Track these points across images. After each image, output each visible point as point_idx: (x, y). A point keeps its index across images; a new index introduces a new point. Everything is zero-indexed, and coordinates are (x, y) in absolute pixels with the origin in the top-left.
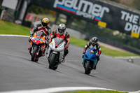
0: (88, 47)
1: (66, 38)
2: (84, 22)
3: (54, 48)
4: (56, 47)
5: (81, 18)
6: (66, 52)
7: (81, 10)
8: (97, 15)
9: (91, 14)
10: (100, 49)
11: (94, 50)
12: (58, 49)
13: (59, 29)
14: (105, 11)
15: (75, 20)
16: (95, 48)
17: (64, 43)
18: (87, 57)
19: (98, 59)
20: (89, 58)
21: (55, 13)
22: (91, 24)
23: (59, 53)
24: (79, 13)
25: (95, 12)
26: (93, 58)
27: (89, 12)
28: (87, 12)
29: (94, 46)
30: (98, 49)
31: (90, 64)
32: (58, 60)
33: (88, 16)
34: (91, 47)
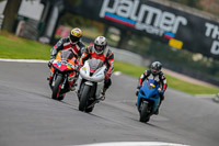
0: (146, 77)
1: (107, 61)
2: (147, 40)
3: (87, 75)
4: (91, 74)
5: (143, 33)
6: (107, 83)
7: (144, 21)
8: (168, 29)
9: (159, 28)
10: (165, 82)
11: (156, 83)
12: (94, 77)
13: (96, 46)
14: (180, 24)
15: (133, 37)
16: (157, 79)
17: (105, 67)
18: (143, 93)
19: (162, 98)
20: (147, 96)
21: (102, 25)
22: (159, 43)
23: (95, 83)
24: (139, 26)
25: (166, 25)
26: (154, 96)
27: (156, 24)
28: (152, 24)
29: (155, 75)
30: (161, 80)
31: (149, 106)
32: (94, 96)
33: (153, 31)
34: (151, 77)
